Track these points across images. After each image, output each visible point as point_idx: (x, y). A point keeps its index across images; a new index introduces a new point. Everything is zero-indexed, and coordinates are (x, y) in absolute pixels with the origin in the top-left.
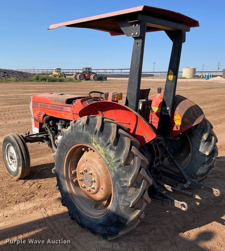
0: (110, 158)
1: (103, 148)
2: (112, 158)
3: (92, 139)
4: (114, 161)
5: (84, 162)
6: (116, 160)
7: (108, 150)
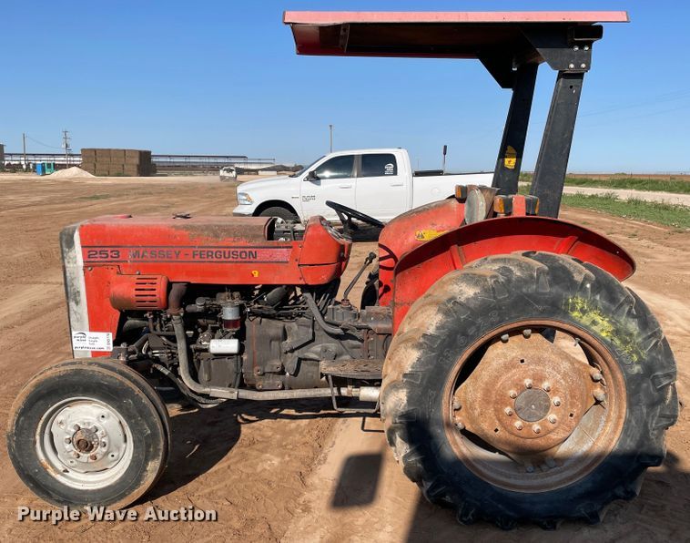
0: (631, 335)
1: (608, 316)
2: (635, 333)
3: (574, 304)
4: (640, 340)
5: (514, 367)
6: (644, 336)
7: (623, 319)
